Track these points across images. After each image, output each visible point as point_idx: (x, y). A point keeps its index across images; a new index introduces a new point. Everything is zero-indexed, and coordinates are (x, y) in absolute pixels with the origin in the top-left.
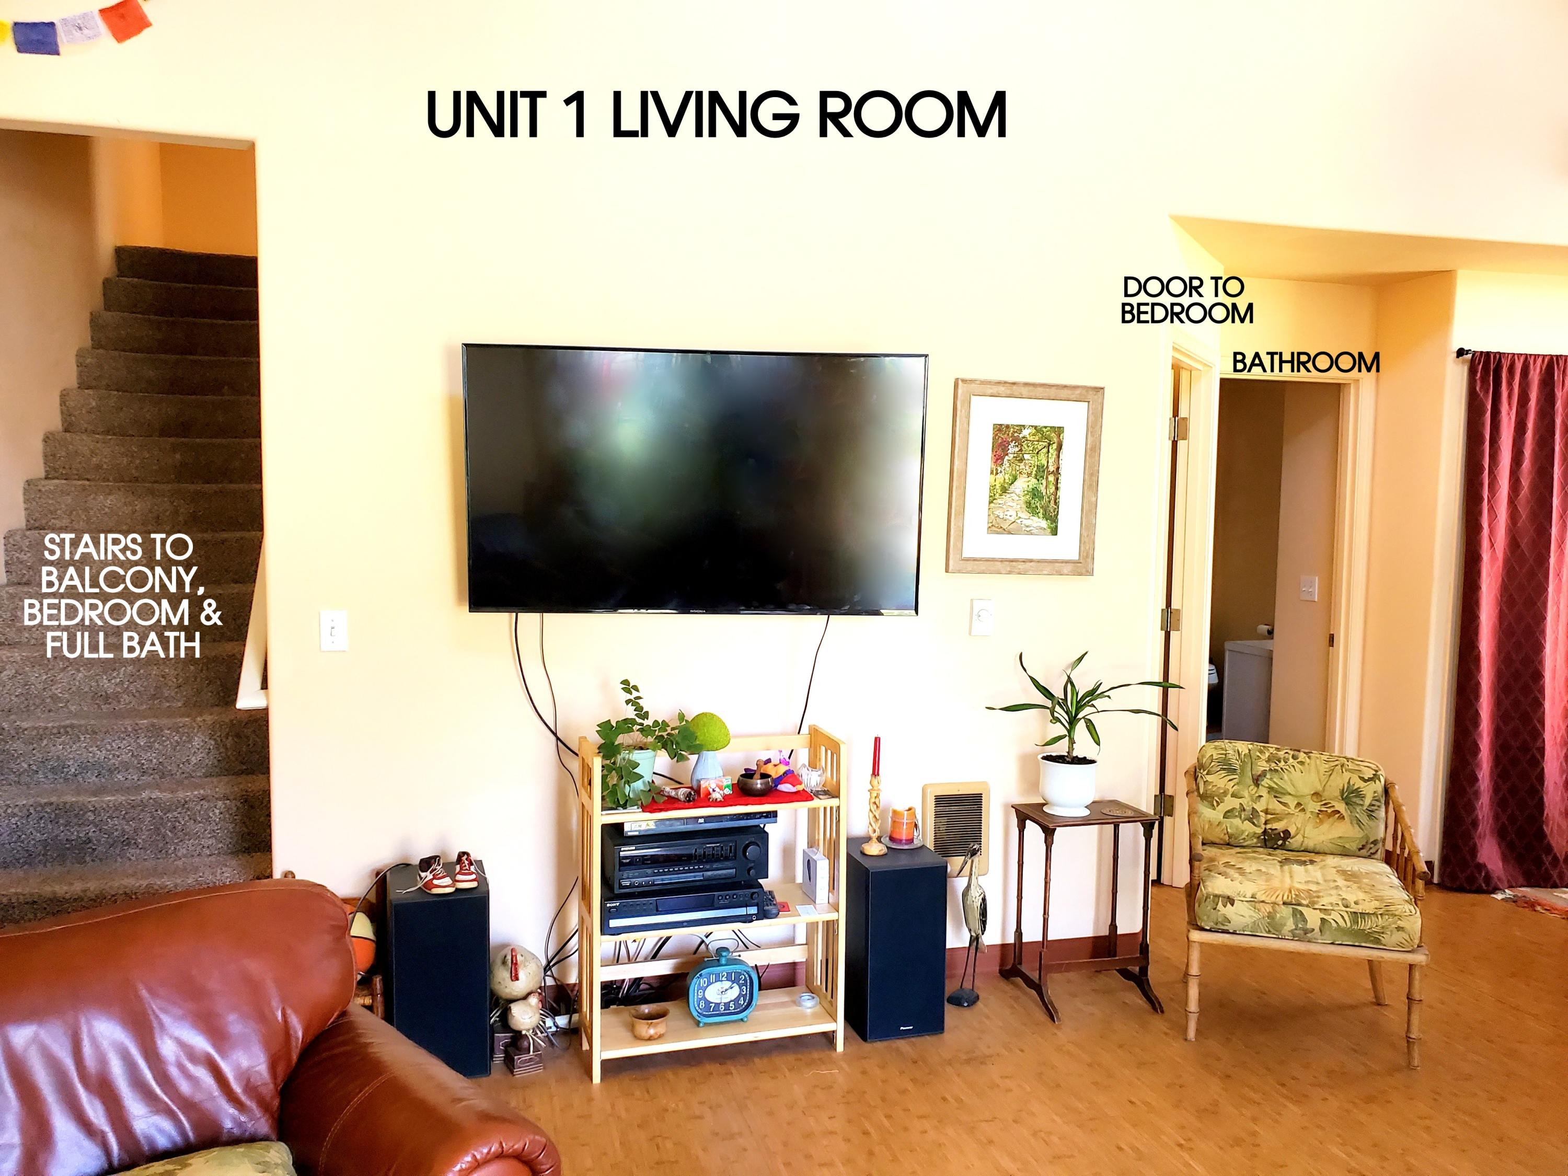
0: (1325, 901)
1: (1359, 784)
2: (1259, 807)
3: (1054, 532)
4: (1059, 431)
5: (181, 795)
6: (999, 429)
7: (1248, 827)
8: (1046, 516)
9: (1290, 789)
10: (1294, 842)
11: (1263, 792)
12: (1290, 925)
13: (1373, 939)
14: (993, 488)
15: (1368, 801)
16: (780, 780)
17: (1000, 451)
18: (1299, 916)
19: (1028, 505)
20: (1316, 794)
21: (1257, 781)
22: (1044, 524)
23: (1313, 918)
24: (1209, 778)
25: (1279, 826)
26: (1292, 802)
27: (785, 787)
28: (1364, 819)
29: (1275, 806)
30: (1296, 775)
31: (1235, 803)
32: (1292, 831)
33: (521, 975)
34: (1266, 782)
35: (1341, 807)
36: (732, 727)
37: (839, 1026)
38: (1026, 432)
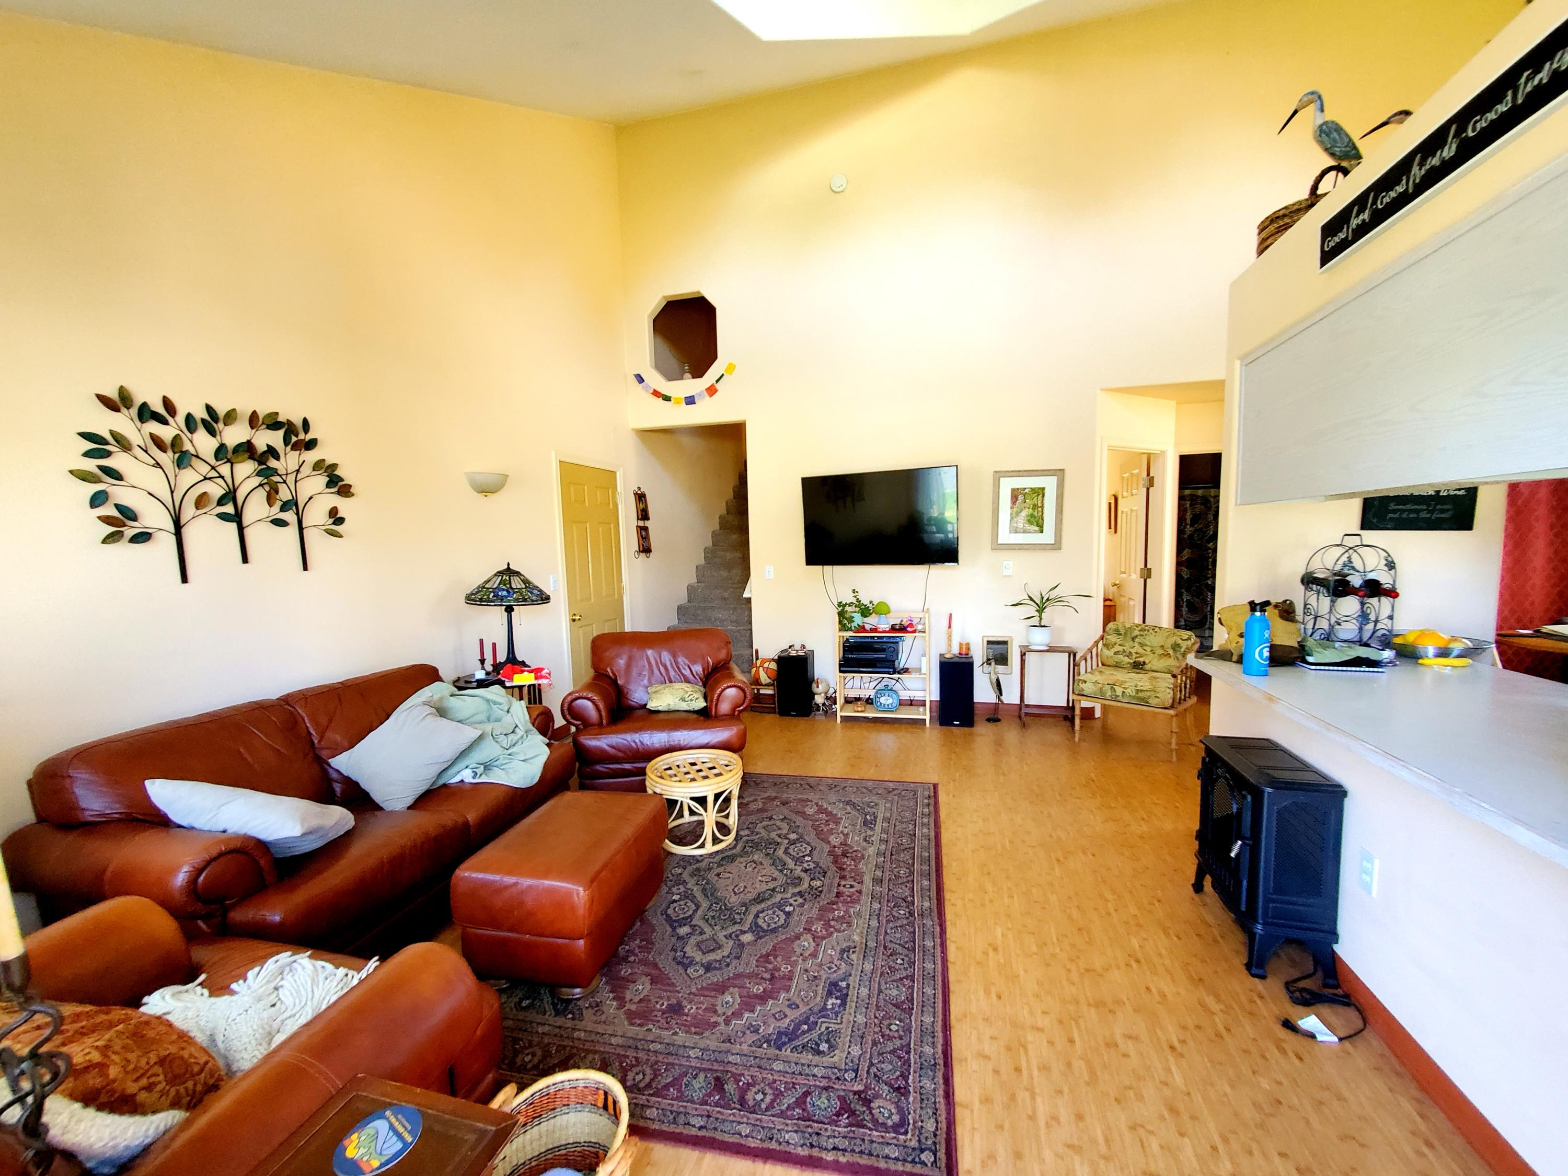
0: (1126, 685)
1: (1180, 641)
2: (1133, 651)
3: (1042, 532)
4: (1043, 489)
5: (738, 628)
6: (1013, 490)
7: (1127, 660)
8: (1037, 525)
9: (1148, 643)
10: (1147, 667)
11: (1136, 645)
12: (1109, 693)
13: (1145, 702)
14: (1011, 514)
15: (1183, 650)
16: (908, 626)
17: (1014, 498)
18: (1113, 690)
19: (1029, 521)
20: (1162, 646)
21: (1133, 639)
22: (1037, 528)
23: (1119, 691)
24: (1108, 637)
25: (1141, 660)
26: (1148, 649)
27: (909, 629)
28: (1180, 657)
29: (1141, 651)
30: (1152, 637)
31: (1121, 648)
32: (1147, 662)
33: (820, 686)
34: (1137, 640)
35: (1171, 652)
36: (893, 606)
37: (927, 717)
38: (1027, 491)
